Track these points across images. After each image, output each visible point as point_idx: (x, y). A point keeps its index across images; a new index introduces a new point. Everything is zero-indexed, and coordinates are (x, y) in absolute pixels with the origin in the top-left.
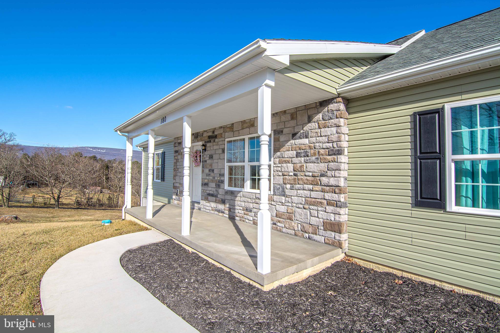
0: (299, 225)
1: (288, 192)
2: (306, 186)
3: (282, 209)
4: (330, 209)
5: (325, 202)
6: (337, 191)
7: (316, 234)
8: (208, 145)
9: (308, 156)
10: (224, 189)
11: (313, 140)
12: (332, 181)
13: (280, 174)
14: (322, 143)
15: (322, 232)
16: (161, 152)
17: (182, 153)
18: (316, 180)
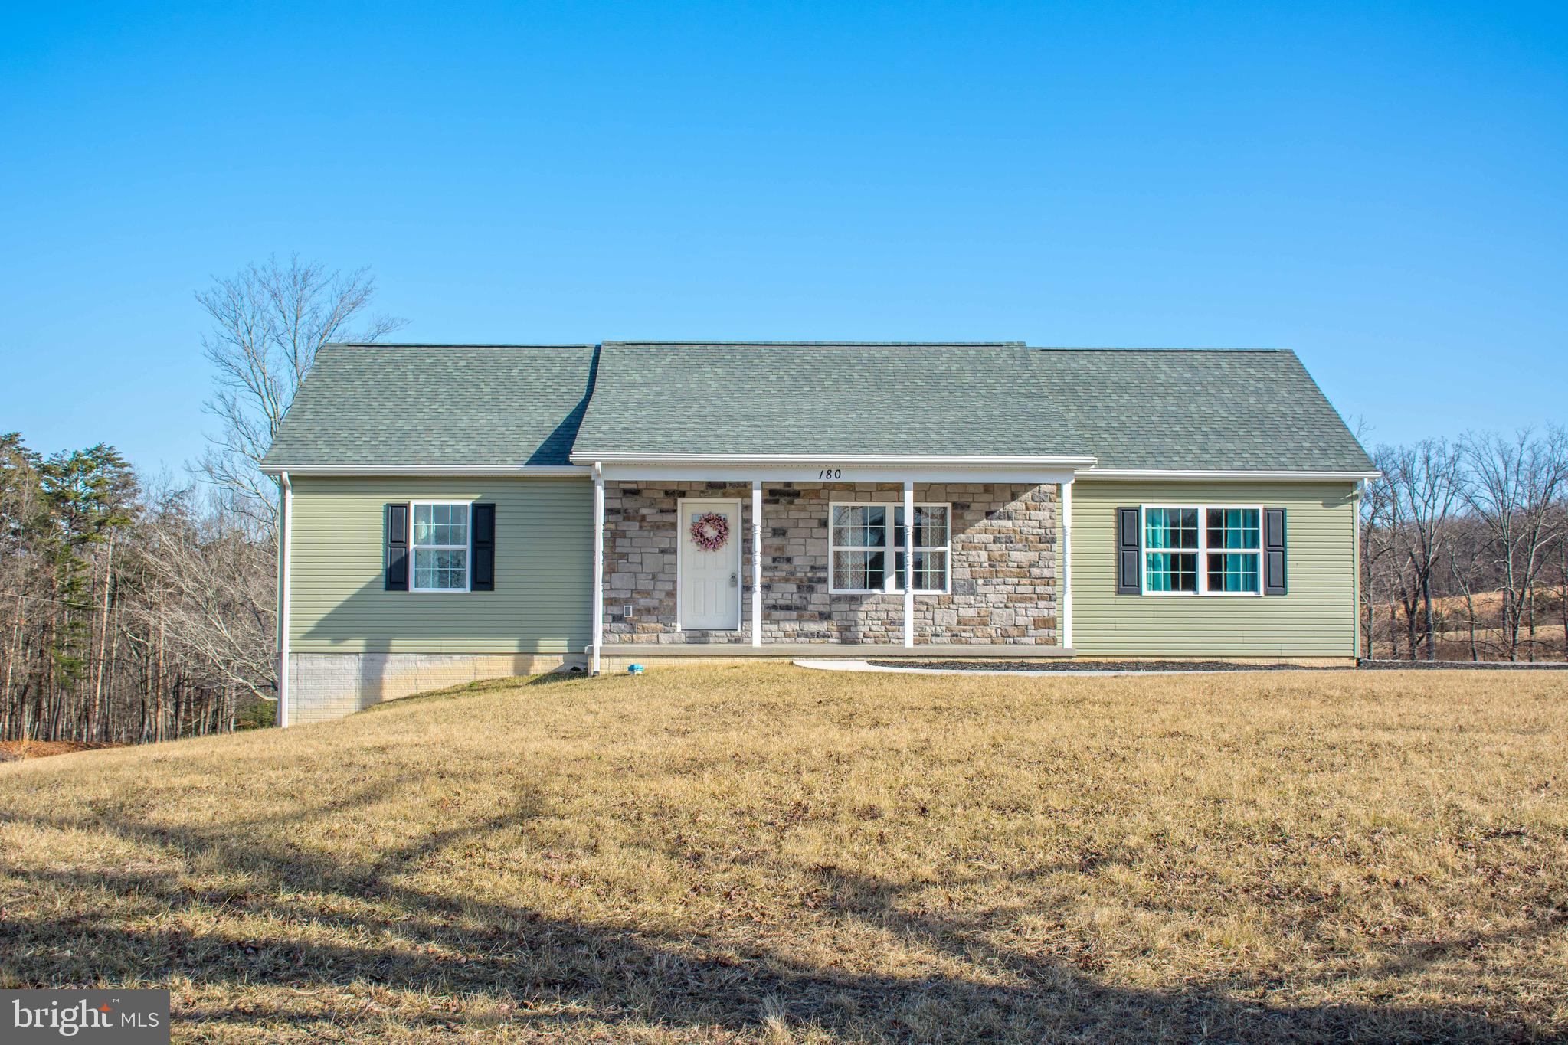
0: (999, 630)
1: (979, 589)
2: (1010, 580)
3: (968, 613)
4: (1042, 604)
5: (1035, 596)
6: (1051, 582)
7: (1024, 636)
9: (1011, 542)
10: (827, 593)
11: (1020, 523)
12: (1046, 573)
13: (966, 564)
14: (1031, 528)
15: (1032, 632)
16: (469, 503)
17: (643, 518)
18: (1023, 572)
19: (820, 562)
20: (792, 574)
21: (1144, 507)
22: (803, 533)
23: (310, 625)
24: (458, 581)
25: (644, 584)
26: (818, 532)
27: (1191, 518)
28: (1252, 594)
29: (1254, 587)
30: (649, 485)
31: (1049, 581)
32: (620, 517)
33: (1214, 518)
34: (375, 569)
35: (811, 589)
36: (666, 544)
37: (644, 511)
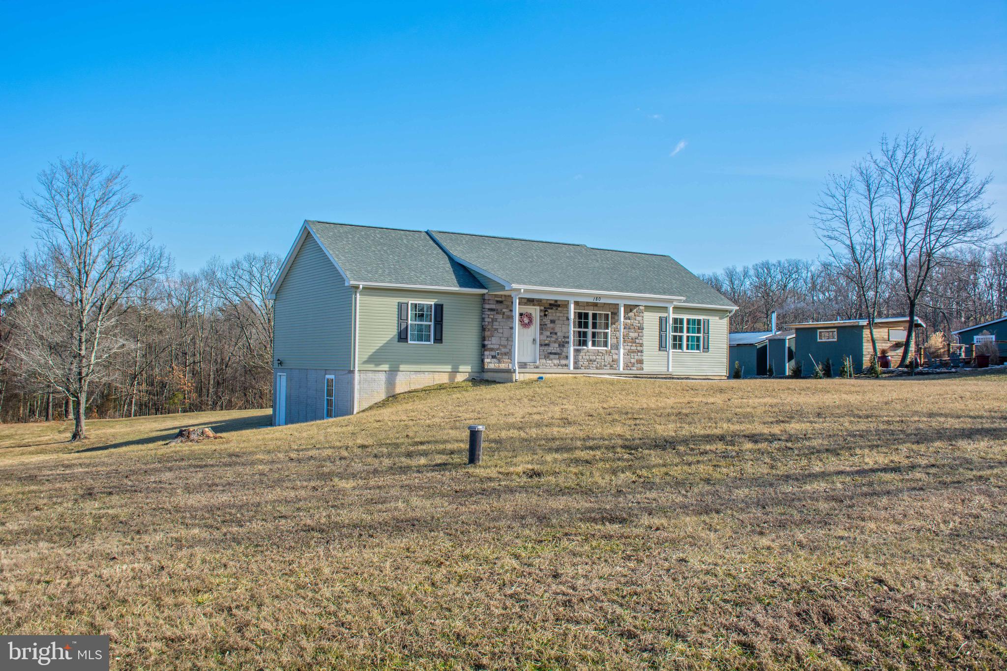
2: (629, 344)
3: (616, 357)
4: (639, 354)
5: (637, 351)
7: (633, 367)
9: (630, 329)
11: (634, 321)
13: (615, 337)
14: (636, 324)
15: (636, 365)
16: (433, 303)
17: (504, 313)
18: (633, 341)
20: (557, 339)
22: (561, 322)
24: (428, 338)
25: (504, 342)
26: (566, 322)
27: (682, 321)
28: (698, 351)
29: (698, 348)
31: (641, 345)
32: (495, 312)
33: (688, 320)
34: (393, 332)
35: (563, 346)
36: (509, 325)
37: (504, 310)
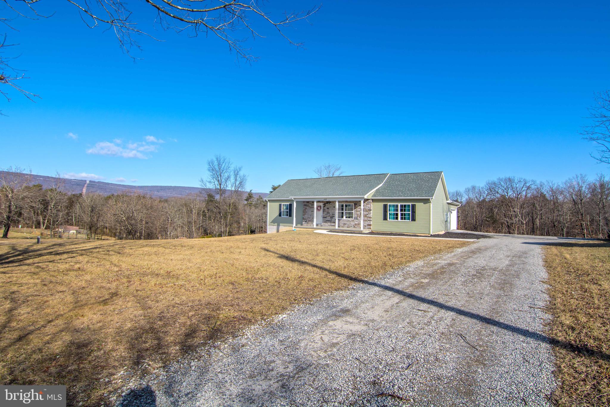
1: (358, 219)
3: (357, 223)
4: (369, 222)
5: (368, 220)
8: (326, 204)
11: (365, 207)
12: (369, 216)
13: (356, 214)
14: (367, 208)
15: (367, 226)
16: (288, 204)
17: (309, 206)
18: (365, 216)
19: (334, 214)
20: (330, 215)
21: (388, 204)
22: (331, 209)
23: (271, 221)
24: (287, 216)
25: (309, 217)
26: (333, 209)
27: (397, 206)
28: (409, 221)
29: (409, 219)
30: (310, 201)
31: (370, 217)
32: (306, 206)
33: (401, 206)
34: (278, 214)
35: (332, 218)
36: (312, 210)
